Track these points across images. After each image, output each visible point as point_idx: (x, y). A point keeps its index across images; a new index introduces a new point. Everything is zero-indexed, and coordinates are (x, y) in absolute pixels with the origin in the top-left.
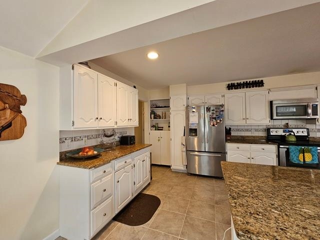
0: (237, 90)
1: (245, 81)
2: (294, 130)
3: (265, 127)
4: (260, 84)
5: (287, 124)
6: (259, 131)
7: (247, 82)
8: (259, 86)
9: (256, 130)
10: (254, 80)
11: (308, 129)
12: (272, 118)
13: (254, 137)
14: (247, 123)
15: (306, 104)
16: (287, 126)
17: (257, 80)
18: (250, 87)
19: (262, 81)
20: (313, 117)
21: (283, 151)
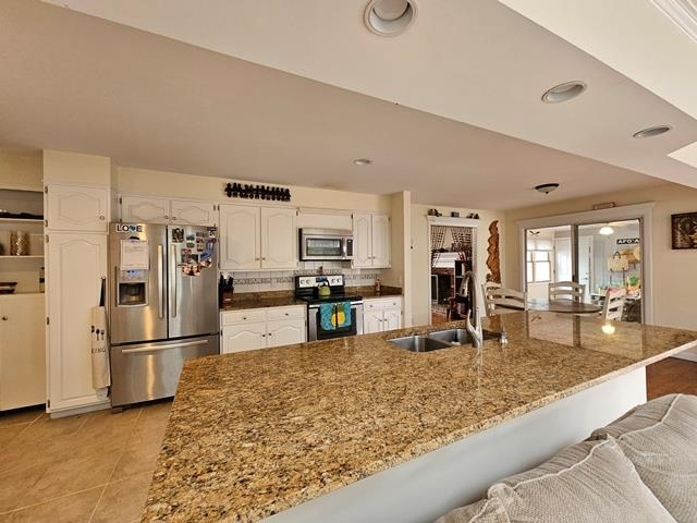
0: (245, 200)
1: (260, 184)
2: (328, 278)
3: (291, 275)
4: (283, 195)
5: (322, 268)
6: (284, 281)
7: (263, 187)
8: (283, 200)
9: (279, 280)
10: (276, 186)
11: (343, 275)
12: (301, 259)
14: (263, 267)
15: (341, 238)
16: (321, 271)
17: (280, 187)
18: (268, 199)
19: (288, 190)
20: (348, 258)
21: (314, 313)
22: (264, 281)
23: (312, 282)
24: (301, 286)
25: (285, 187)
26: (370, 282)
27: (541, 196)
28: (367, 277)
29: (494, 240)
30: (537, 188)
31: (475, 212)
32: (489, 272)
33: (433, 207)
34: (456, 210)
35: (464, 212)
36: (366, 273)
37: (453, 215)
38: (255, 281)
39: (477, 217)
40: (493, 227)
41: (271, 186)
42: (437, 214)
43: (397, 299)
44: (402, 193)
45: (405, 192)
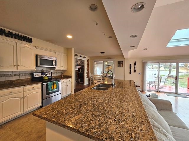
1: (17, 33)
2: (46, 73)
3: (30, 72)
4: (29, 40)
5: (43, 70)
6: (26, 75)
7: (18, 34)
8: (29, 42)
9: (24, 75)
10: (25, 35)
11: (51, 72)
12: (37, 66)
13: (22, 80)
14: (18, 69)
15: (53, 60)
16: (42, 71)
17: (27, 36)
18: (21, 40)
19: (31, 39)
20: (55, 66)
21: (44, 86)
22: (15, 75)
23: (40, 75)
24: (35, 76)
25: (30, 37)
26: (59, 74)
27: (101, 55)
28: (59, 73)
29: (88, 63)
30: (101, 53)
31: (85, 56)
32: (87, 71)
33: (77, 54)
34: (81, 55)
35: (83, 56)
36: (59, 72)
37: (80, 56)
38: (10, 75)
39: (85, 58)
40: (88, 60)
41: (23, 35)
42: (77, 55)
43: (70, 79)
44: (72, 48)
45: (73, 48)
